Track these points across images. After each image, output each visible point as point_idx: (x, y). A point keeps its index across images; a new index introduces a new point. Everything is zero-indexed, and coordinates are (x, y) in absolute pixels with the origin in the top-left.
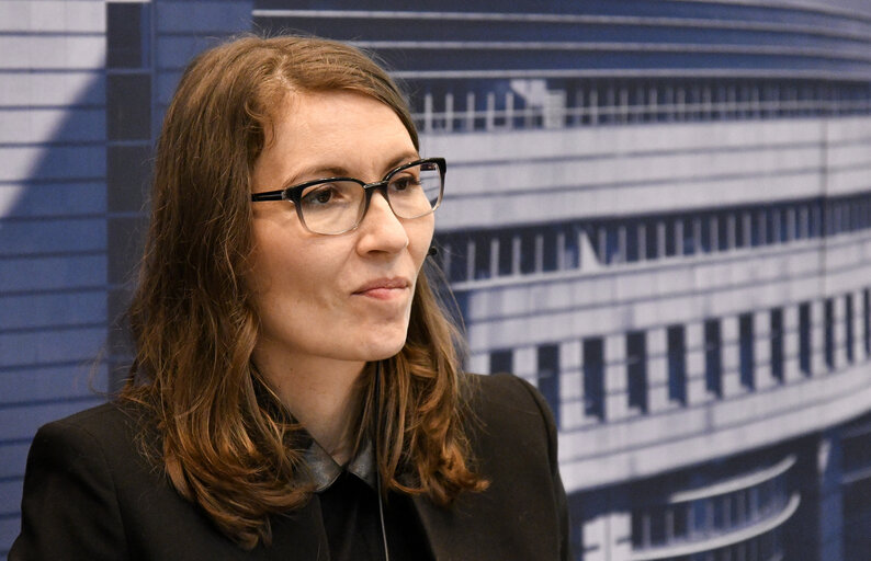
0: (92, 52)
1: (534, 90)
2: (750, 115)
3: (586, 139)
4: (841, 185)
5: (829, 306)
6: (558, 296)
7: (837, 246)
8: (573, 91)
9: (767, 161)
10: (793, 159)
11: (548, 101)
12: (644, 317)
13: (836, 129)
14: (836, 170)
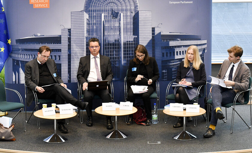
0: (151, 38)
1: (179, 39)
3: (182, 41)
6: (181, 49)
8: (181, 39)
9: (194, 43)
11: (180, 40)
12: (186, 50)
13: (198, 41)
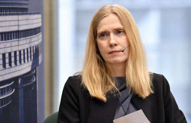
2: (4, 15)
4: (22, 28)
5: (20, 52)
7: (21, 40)
9: (7, 24)
10: (12, 23)
14: (20, 25)
